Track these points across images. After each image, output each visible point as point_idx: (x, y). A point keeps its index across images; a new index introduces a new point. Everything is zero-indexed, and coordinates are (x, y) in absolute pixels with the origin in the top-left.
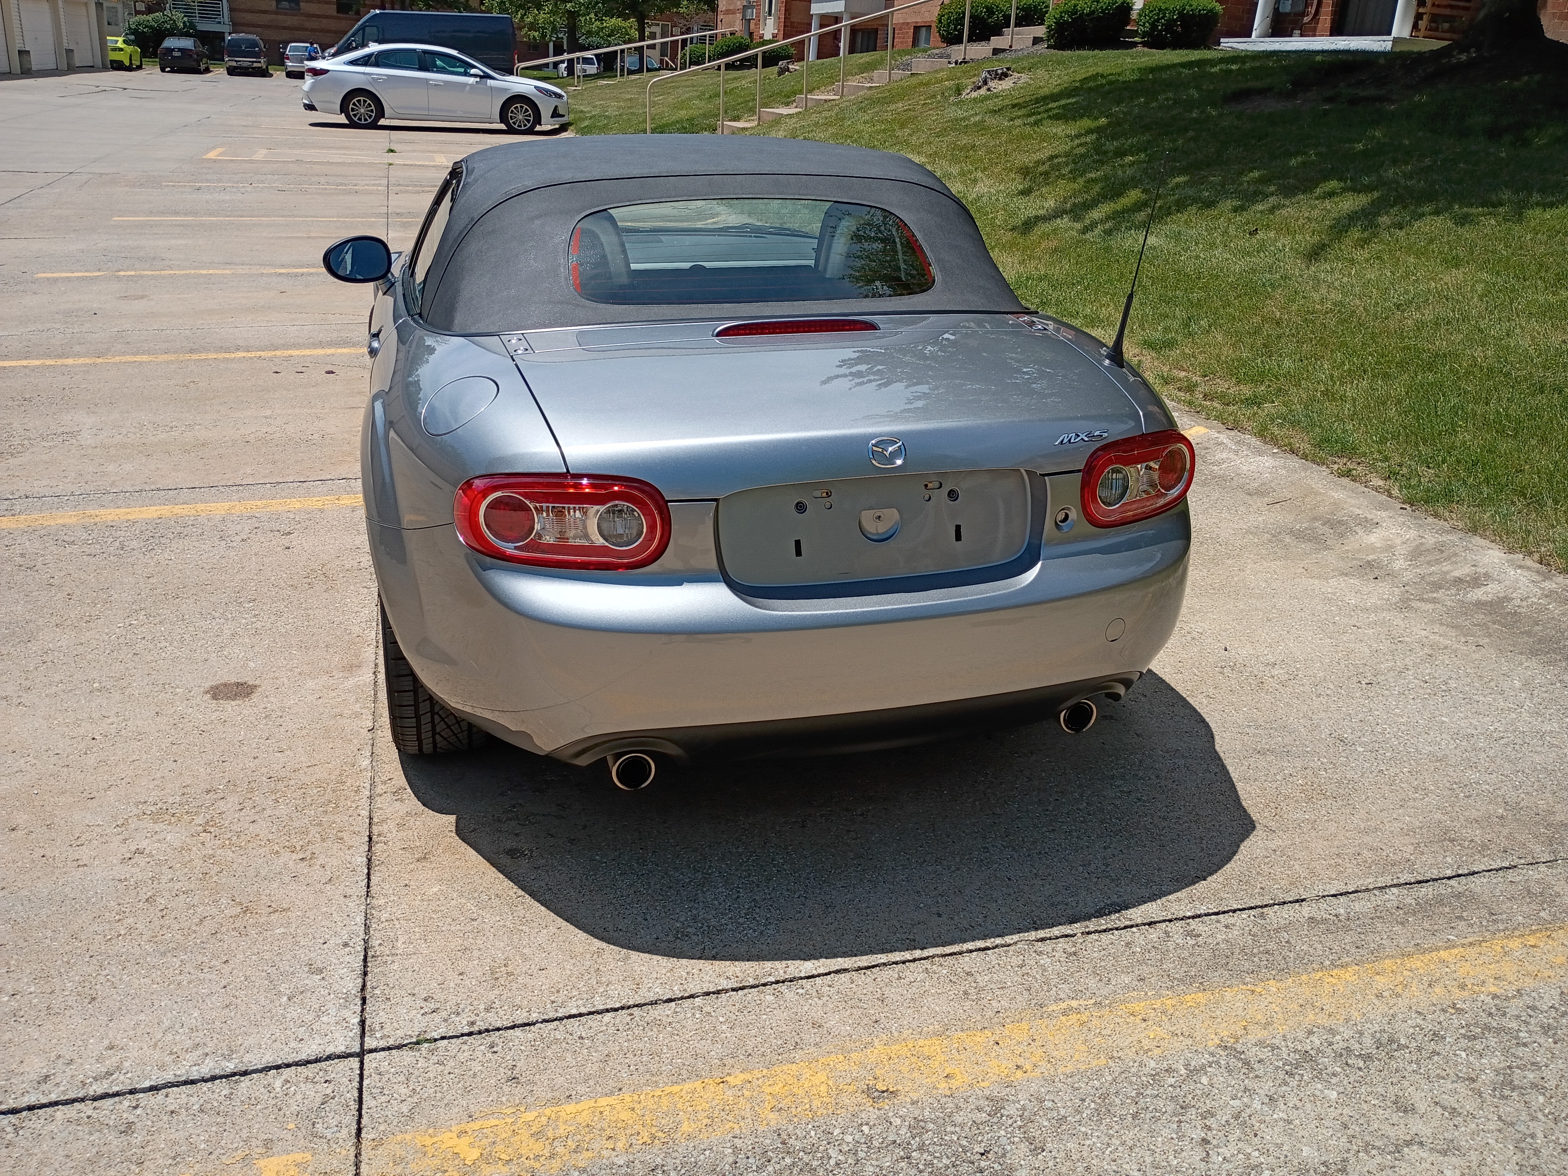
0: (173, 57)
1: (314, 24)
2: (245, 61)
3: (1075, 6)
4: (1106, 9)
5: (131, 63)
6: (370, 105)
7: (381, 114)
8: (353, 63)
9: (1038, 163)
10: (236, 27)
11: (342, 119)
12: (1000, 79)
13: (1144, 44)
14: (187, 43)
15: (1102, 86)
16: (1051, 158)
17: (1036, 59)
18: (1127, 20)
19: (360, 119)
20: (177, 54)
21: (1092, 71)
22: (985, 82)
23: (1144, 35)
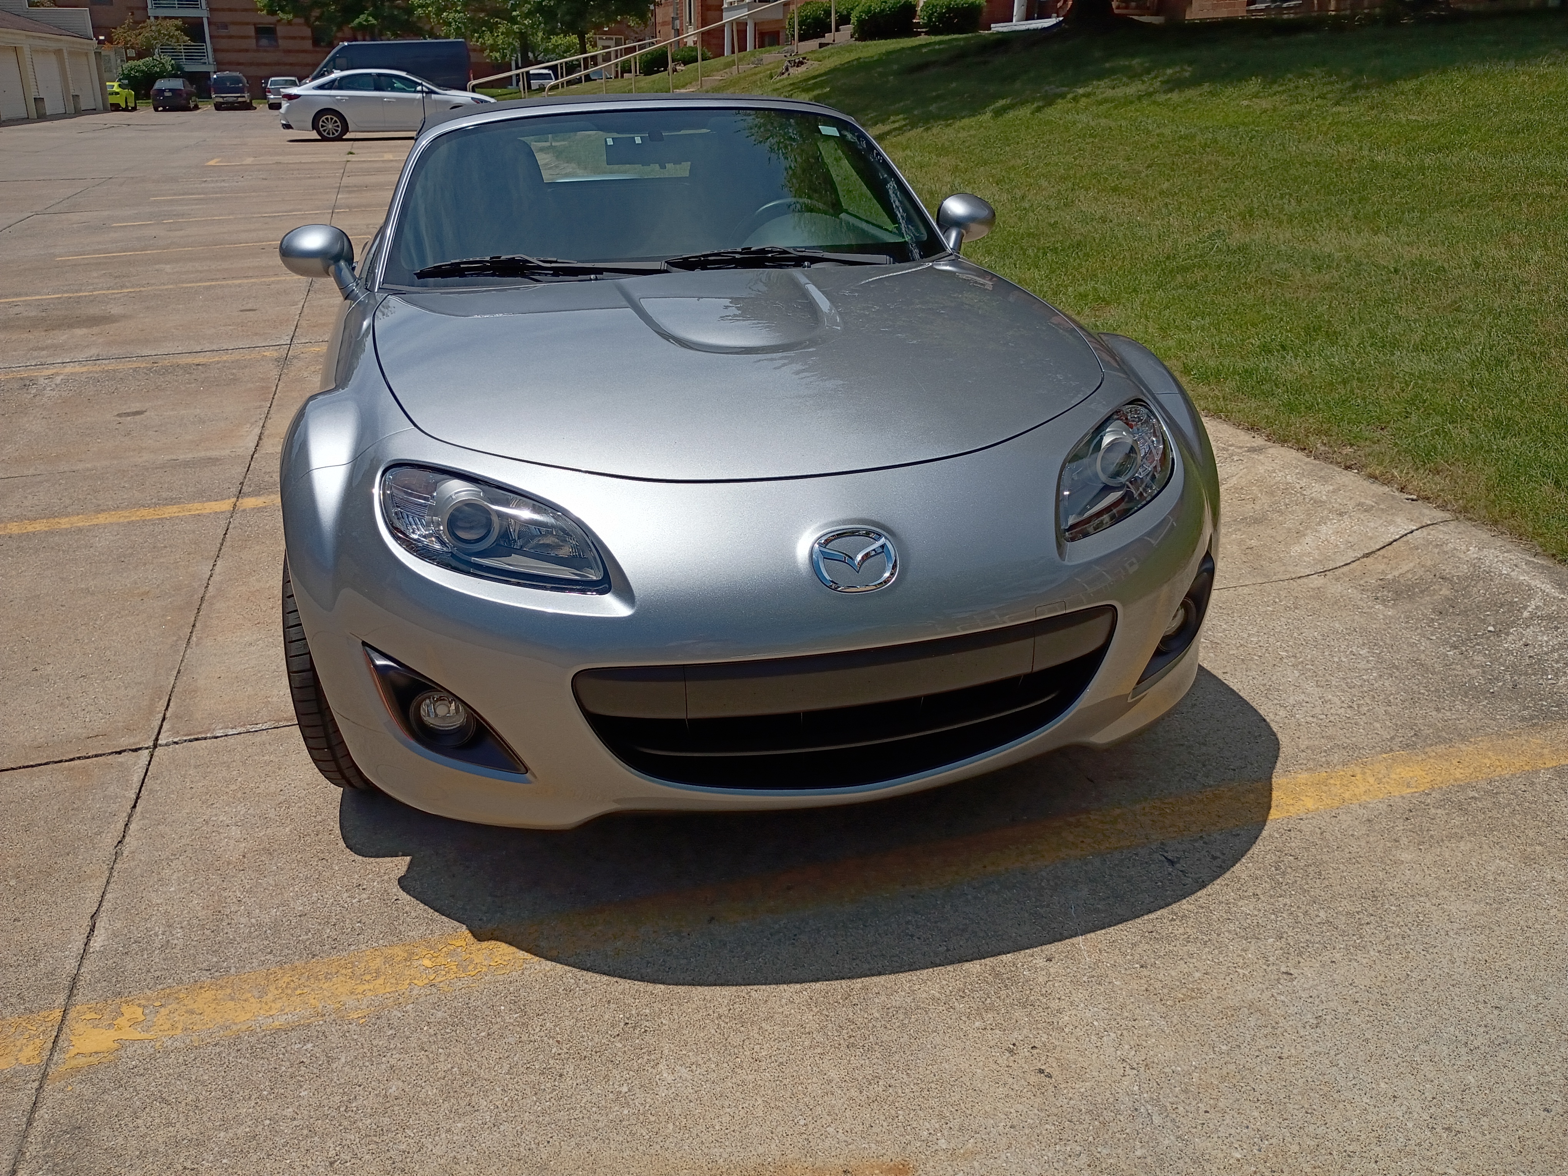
0: (164, 97)
1: (291, 59)
2: (231, 97)
3: (870, 6)
5: (127, 106)
6: (336, 122)
7: (346, 129)
8: (321, 87)
10: (220, 65)
11: (314, 135)
12: (798, 66)
13: (926, 33)
14: (178, 84)
17: (849, 47)
18: (914, 16)
19: (328, 133)
20: (167, 94)
22: (787, 69)
23: (925, 26)
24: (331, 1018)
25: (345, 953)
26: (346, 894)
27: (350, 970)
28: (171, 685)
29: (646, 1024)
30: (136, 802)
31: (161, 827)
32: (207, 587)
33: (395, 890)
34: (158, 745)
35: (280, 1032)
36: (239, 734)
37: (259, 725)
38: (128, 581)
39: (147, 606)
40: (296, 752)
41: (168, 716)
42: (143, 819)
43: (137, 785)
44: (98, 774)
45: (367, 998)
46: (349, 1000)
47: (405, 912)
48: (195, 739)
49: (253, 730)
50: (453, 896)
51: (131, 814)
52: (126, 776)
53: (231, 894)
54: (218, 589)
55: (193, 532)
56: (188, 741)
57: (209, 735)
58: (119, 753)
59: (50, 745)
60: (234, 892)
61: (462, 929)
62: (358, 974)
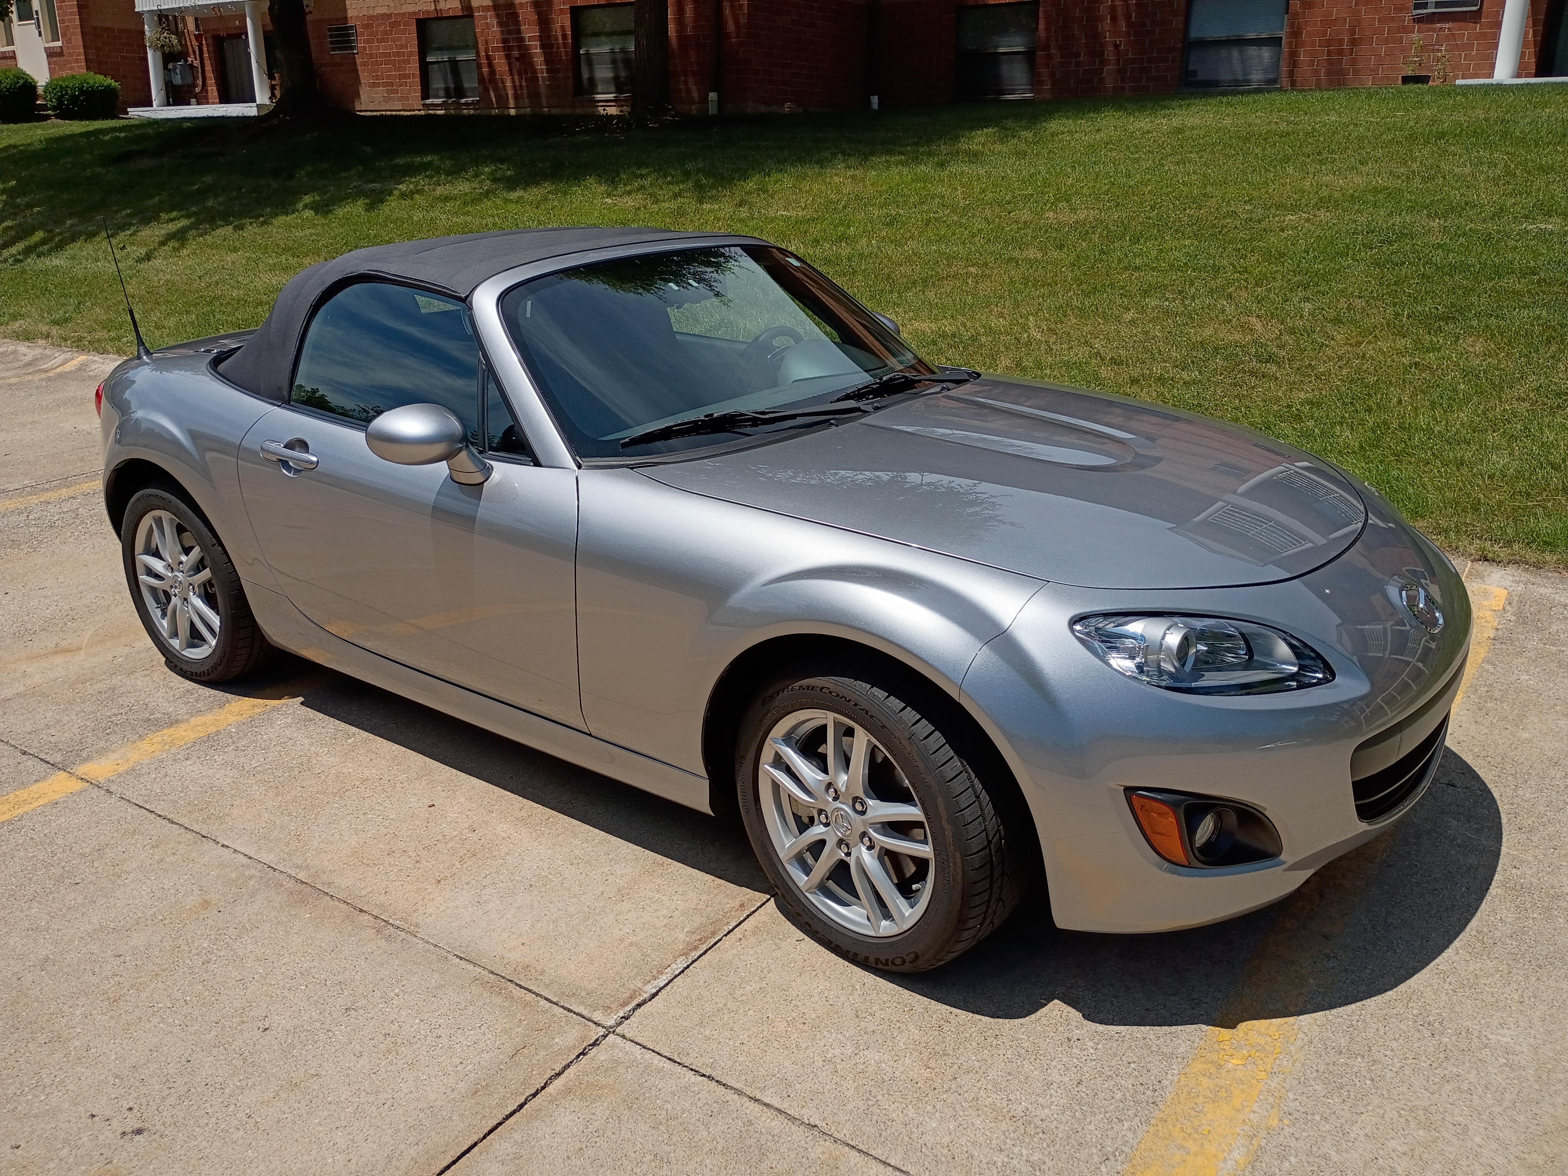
4: (10, 88)
13: (57, 116)
15: (14, 154)
18: (36, 97)
23: (54, 108)
24: (1263, 1133)
25: (1170, 1089)
26: (1075, 1050)
27: (1201, 1098)
28: (486, 973)
29: (1431, 1018)
30: (717, 1081)
31: (798, 1086)
32: (275, 870)
33: (1101, 1028)
34: (611, 1027)
35: (1255, 1164)
36: (670, 981)
37: (674, 966)
38: (144, 900)
39: (246, 915)
40: (765, 971)
41: (555, 1000)
42: (763, 1089)
43: (679, 1069)
44: (611, 1080)
45: (1255, 1107)
46: (1248, 1116)
47: (1144, 1039)
48: (639, 1005)
49: (677, 972)
50: (1147, 1010)
51: (740, 1093)
52: (646, 1068)
53: (990, 1100)
54: (298, 867)
55: (97, 824)
56: (634, 1010)
57: (646, 995)
58: (583, 1053)
59: (484, 1084)
60: (989, 1097)
61: (1204, 1027)
62: (1212, 1096)
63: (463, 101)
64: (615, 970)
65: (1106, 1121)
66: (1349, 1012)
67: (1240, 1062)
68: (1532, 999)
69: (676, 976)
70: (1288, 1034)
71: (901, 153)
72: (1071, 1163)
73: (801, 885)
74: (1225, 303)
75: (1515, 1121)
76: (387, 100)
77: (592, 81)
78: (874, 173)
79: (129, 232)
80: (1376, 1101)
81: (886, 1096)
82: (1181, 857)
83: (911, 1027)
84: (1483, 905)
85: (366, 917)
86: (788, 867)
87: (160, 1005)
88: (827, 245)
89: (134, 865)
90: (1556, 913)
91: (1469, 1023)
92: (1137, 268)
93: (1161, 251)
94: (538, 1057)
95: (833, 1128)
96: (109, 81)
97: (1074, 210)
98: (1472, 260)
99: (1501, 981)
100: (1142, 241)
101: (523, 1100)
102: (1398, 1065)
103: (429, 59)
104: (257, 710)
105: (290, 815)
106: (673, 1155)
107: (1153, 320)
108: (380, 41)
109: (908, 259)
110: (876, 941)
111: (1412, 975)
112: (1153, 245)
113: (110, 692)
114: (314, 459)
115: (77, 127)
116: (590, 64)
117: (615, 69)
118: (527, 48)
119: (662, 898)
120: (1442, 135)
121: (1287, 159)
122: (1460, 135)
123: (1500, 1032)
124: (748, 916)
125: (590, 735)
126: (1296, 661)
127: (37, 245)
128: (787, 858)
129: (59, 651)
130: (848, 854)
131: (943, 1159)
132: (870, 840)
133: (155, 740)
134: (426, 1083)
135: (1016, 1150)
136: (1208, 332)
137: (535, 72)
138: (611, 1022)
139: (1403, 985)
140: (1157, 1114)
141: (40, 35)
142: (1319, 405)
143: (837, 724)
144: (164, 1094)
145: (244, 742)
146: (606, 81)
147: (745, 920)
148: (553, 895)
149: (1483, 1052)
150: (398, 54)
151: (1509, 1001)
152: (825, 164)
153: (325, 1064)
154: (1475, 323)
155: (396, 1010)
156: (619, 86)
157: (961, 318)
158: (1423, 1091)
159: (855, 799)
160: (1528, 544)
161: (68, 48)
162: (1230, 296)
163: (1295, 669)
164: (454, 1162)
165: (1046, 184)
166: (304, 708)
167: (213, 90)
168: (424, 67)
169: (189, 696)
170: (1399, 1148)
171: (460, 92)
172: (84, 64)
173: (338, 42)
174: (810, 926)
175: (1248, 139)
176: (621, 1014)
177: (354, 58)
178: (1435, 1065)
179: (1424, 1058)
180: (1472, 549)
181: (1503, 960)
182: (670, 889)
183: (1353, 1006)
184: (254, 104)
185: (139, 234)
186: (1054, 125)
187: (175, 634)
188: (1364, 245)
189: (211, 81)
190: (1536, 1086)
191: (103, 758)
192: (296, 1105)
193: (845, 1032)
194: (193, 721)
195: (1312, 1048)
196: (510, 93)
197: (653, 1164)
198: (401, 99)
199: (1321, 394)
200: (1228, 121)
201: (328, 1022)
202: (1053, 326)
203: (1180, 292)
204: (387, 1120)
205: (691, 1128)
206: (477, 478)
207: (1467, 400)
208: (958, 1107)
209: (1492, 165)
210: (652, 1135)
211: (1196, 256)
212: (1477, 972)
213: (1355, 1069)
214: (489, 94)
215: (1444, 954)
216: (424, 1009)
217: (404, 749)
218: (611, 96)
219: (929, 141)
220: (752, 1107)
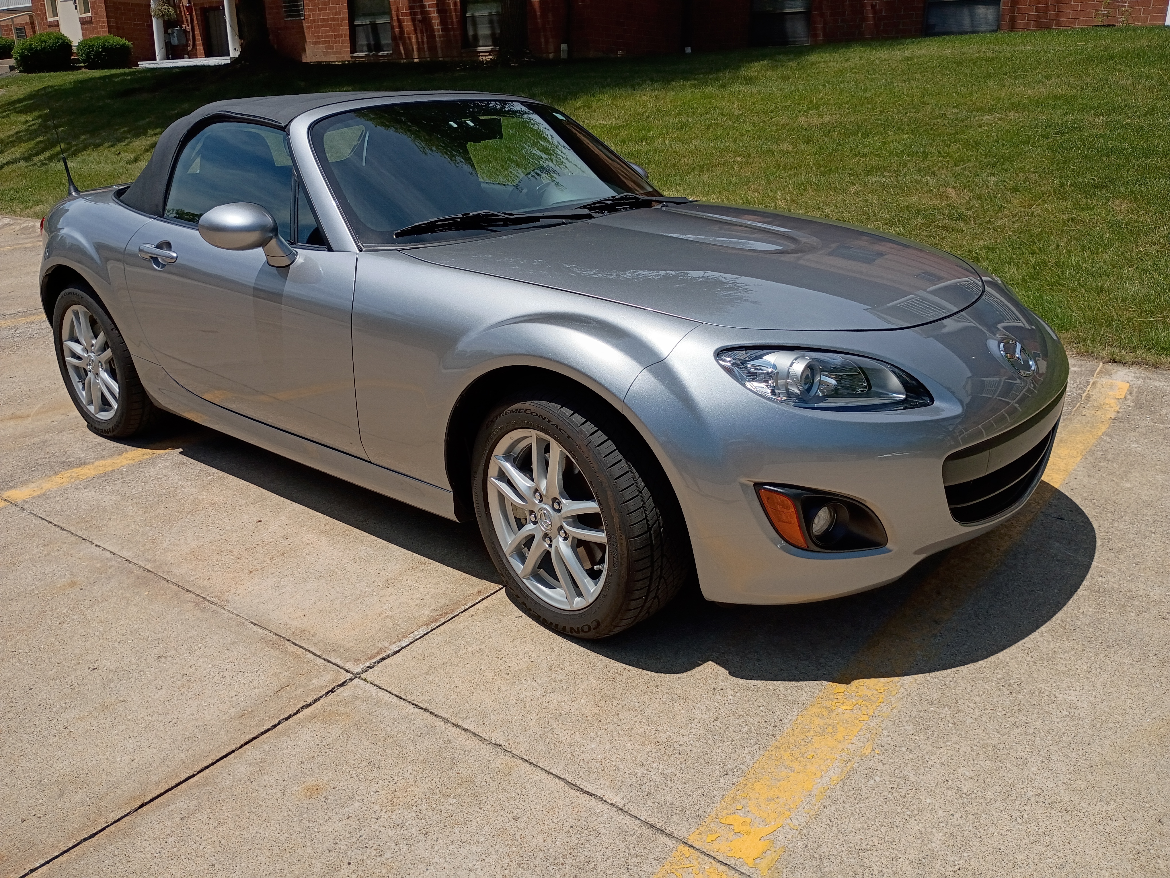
4: (53, 46)
9: (9, 136)
13: (86, 67)
15: (50, 92)
16: (17, 133)
17: (10, 80)
18: (72, 54)
21: (46, 84)
23: (84, 61)
24: (857, 759)
25: (788, 725)
26: (718, 697)
27: (812, 732)
28: (271, 635)
29: (1012, 681)
30: (431, 713)
31: (492, 717)
32: (130, 562)
33: (741, 681)
34: (358, 674)
35: (846, 781)
36: (411, 643)
37: (416, 633)
38: (27, 580)
39: (100, 592)
40: (487, 638)
41: (319, 653)
42: (464, 719)
43: (402, 703)
44: (348, 710)
45: (854, 740)
46: (847, 746)
47: (775, 690)
48: (383, 659)
49: (418, 637)
50: (782, 670)
51: (446, 721)
52: (377, 702)
53: (642, 730)
54: (148, 561)
55: (8, 529)
56: (379, 662)
57: (389, 652)
58: (332, 691)
59: (250, 710)
60: (641, 727)
61: (824, 683)
62: (821, 731)
63: (380, 54)
64: (370, 635)
65: (731, 747)
66: (945, 675)
67: (848, 708)
68: (1098, 670)
69: (417, 640)
70: (891, 689)
71: (695, 79)
72: (697, 775)
73: (519, 572)
74: (929, 178)
75: (1067, 757)
76: (326, 54)
77: (476, 37)
78: (673, 93)
79: (124, 144)
80: (955, 739)
81: (560, 725)
82: (801, 542)
83: (591, 678)
84: (1070, 602)
85: (190, 595)
86: (511, 560)
87: (20, 651)
88: (632, 144)
89: (27, 557)
90: (1129, 609)
91: (1043, 686)
92: (865, 155)
93: (885, 143)
94: (295, 693)
95: (513, 746)
96: (124, 41)
97: (821, 116)
98: (1126, 145)
99: (1075, 656)
100: (871, 136)
101: (276, 721)
102: (978, 714)
103: (356, 23)
104: (145, 457)
105: (151, 526)
106: (383, 762)
107: (872, 192)
108: (321, 10)
109: (691, 153)
110: (571, 613)
111: (1002, 650)
112: (879, 138)
113: (42, 443)
114: (175, 255)
115: (97, 73)
116: (475, 24)
117: (492, 28)
118: (428, 13)
119: (419, 586)
120: (1112, 58)
121: (989, 76)
122: (1126, 57)
123: (1067, 692)
124: (483, 600)
125: (370, 462)
126: (905, 392)
127: (58, 154)
128: (509, 552)
129: (13, 417)
130: (550, 545)
131: (595, 770)
132: (565, 532)
133: (65, 475)
134: (206, 708)
135: (655, 765)
136: (914, 199)
137: (433, 31)
138: (358, 670)
139: (992, 657)
140: (774, 743)
141: (76, 8)
142: (993, 250)
143: (539, 440)
144: (6, 711)
145: (131, 477)
146: (486, 37)
147: (479, 602)
148: (336, 583)
149: (1050, 706)
150: (333, 19)
151: (1079, 671)
152: (637, 87)
153: (133, 694)
154: (1123, 189)
155: (196, 659)
156: (495, 40)
157: (725, 193)
158: (995, 733)
159: (555, 500)
160: (1149, 349)
161: (96, 17)
162: (933, 173)
163: (903, 397)
164: (213, 764)
165: (802, 97)
166: (181, 456)
167: (200, 48)
168: (353, 29)
169: (98, 447)
170: (967, 774)
171: (378, 47)
172: (107, 29)
173: (290, 11)
174: (525, 605)
175: (960, 63)
176: (368, 664)
177: (302, 23)
178: (1008, 715)
179: (1000, 709)
180: (1104, 354)
181: (1079, 641)
182: (426, 580)
183: (949, 671)
184: (229, 58)
185: (131, 144)
186: (813, 58)
187: (91, 403)
188: (1043, 136)
189: (199, 42)
190: (1090, 732)
191: (24, 487)
192: (103, 721)
193: (538, 681)
194: (97, 463)
195: (909, 700)
196: (415, 47)
197: (367, 769)
198: (335, 53)
199: (996, 242)
200: (948, 51)
201: (143, 665)
202: (794, 198)
203: (895, 171)
204: (169, 733)
205: (402, 744)
206: (285, 262)
207: (1110, 244)
208: (615, 734)
209: (1149, 77)
210: (371, 749)
211: (911, 146)
212: (1056, 650)
213: (942, 716)
214: (399, 48)
215: (1030, 636)
216: (218, 658)
217: (248, 483)
218: (489, 48)
219: (718, 70)
220: (453, 731)
